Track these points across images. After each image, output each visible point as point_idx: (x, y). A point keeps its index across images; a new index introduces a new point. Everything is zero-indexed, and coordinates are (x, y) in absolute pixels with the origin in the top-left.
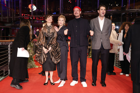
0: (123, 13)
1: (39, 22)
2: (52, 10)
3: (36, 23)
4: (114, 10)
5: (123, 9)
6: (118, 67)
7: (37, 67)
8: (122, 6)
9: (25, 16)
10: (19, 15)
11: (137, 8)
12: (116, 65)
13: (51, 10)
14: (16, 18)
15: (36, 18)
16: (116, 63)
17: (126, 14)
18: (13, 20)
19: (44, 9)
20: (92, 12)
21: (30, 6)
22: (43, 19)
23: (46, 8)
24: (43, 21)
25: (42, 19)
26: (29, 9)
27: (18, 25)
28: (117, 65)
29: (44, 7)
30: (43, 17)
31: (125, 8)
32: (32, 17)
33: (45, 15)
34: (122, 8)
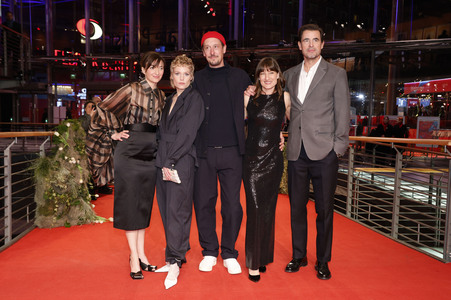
0: (377, 52)
1: (111, 78)
2: (152, 37)
3: (101, 79)
4: (350, 42)
5: (379, 38)
6: (357, 220)
7: (101, 220)
8: (374, 30)
9: (63, 57)
10: (44, 53)
11: (420, 35)
12: (352, 216)
13: (148, 38)
14: (33, 64)
15: (100, 63)
16: (352, 208)
17: (386, 53)
18: (22, 69)
19: (128, 35)
20: (281, 46)
21: (81, 25)
22: (125, 68)
23: (134, 32)
24: (123, 75)
25: (120, 66)
26: (79, 33)
27: (41, 85)
28: (356, 214)
29: (128, 27)
30: (125, 61)
31: (383, 35)
32: (89, 62)
33: (128, 54)
34: (373, 35)
